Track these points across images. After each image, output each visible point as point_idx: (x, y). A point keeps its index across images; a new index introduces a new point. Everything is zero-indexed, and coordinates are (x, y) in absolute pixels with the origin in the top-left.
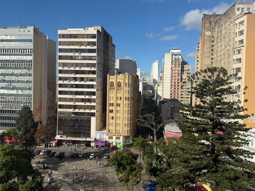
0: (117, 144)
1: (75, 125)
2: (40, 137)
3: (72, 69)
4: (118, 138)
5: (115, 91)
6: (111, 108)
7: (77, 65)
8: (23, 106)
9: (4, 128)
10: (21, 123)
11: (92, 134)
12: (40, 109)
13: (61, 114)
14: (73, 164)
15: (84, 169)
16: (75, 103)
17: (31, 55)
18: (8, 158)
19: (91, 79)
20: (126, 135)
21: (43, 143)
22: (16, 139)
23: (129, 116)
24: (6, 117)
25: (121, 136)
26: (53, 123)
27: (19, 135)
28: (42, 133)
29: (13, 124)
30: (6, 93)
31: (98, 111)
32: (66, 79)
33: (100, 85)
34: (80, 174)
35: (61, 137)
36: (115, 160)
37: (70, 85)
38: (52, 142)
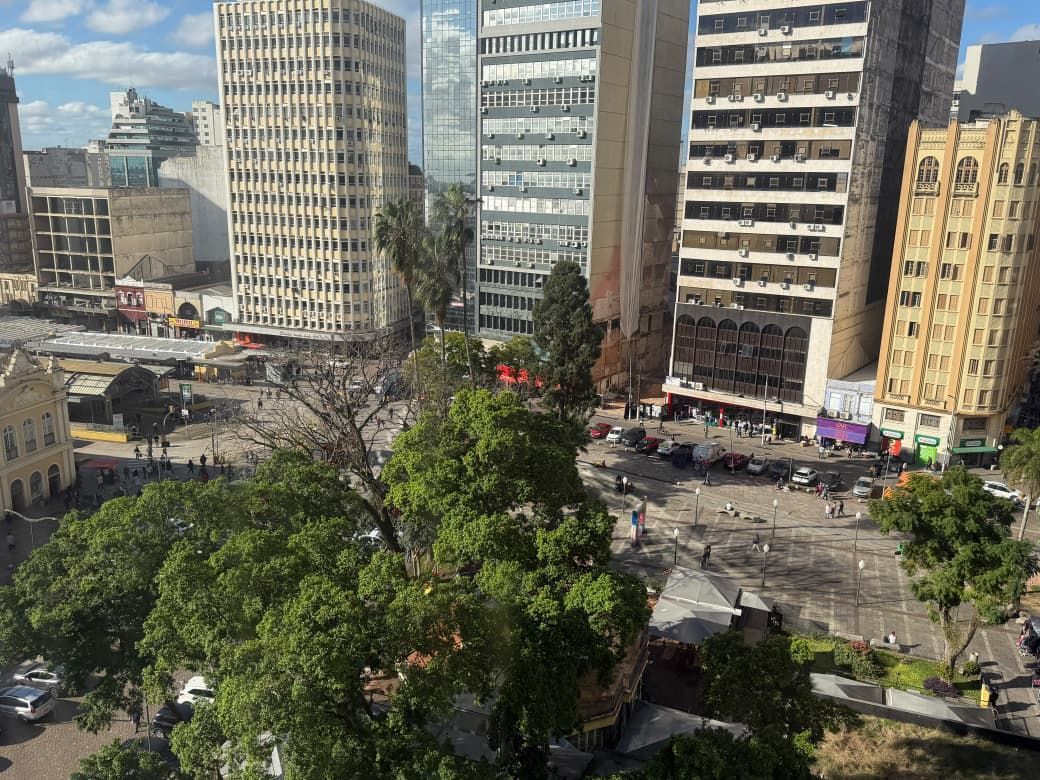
0: (919, 444)
1: (740, 348)
2: (610, 376)
3: (750, 103)
4: (928, 420)
5: (938, 203)
6: (911, 284)
7: (771, 84)
8: (557, 259)
9: (495, 335)
10: (549, 320)
11: (808, 390)
12: (614, 274)
13: (689, 297)
14: (724, 494)
15: (765, 521)
16: (746, 255)
17: (590, 55)
18: (506, 437)
19: (828, 146)
20: (972, 411)
21: (618, 399)
22: (532, 376)
23: (1000, 328)
24: (503, 296)
25: (946, 412)
26: (657, 332)
27: (540, 363)
28: (619, 365)
29: (523, 322)
30: (505, 209)
31: (847, 294)
32: (719, 150)
33: (869, 176)
34: (749, 534)
35: (682, 385)
36: (905, 508)
37: (731, 179)
38: (650, 401)
